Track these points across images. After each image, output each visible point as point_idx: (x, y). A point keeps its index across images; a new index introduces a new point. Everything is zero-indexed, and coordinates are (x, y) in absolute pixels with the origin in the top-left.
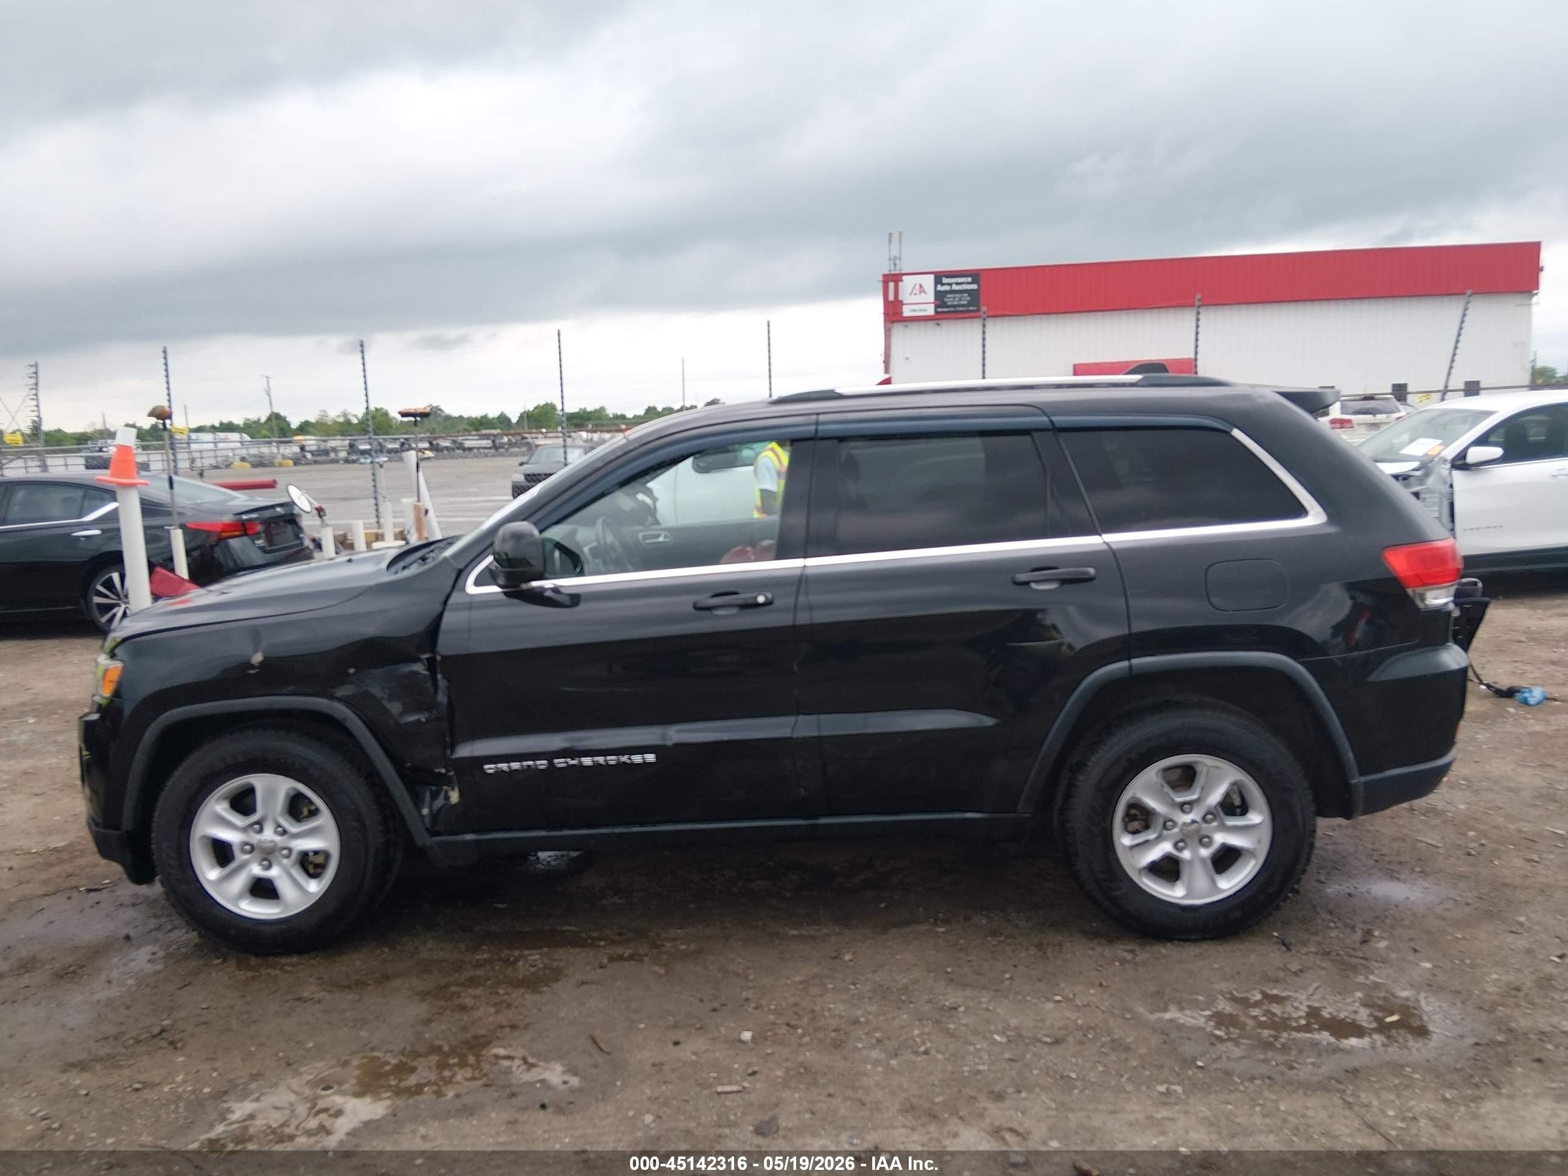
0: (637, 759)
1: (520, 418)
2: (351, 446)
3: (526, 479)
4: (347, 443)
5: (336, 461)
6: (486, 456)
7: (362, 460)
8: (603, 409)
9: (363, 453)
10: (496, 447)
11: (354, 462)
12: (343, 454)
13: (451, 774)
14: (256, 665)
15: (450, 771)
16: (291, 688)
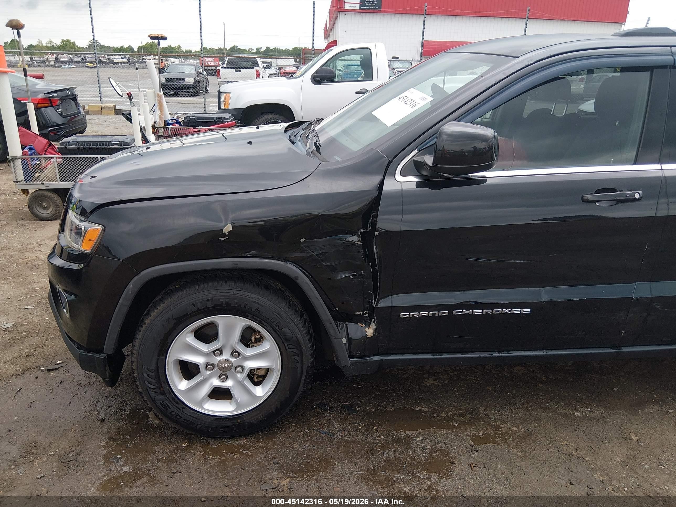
0: (517, 311)
1: (138, 49)
2: (56, 59)
3: (166, 80)
4: (54, 57)
5: (50, 66)
6: (125, 67)
7: (63, 66)
8: (179, 47)
9: (63, 62)
10: (129, 62)
11: (58, 67)
12: (52, 63)
13: (367, 315)
14: (227, 234)
15: (366, 313)
16: (253, 252)
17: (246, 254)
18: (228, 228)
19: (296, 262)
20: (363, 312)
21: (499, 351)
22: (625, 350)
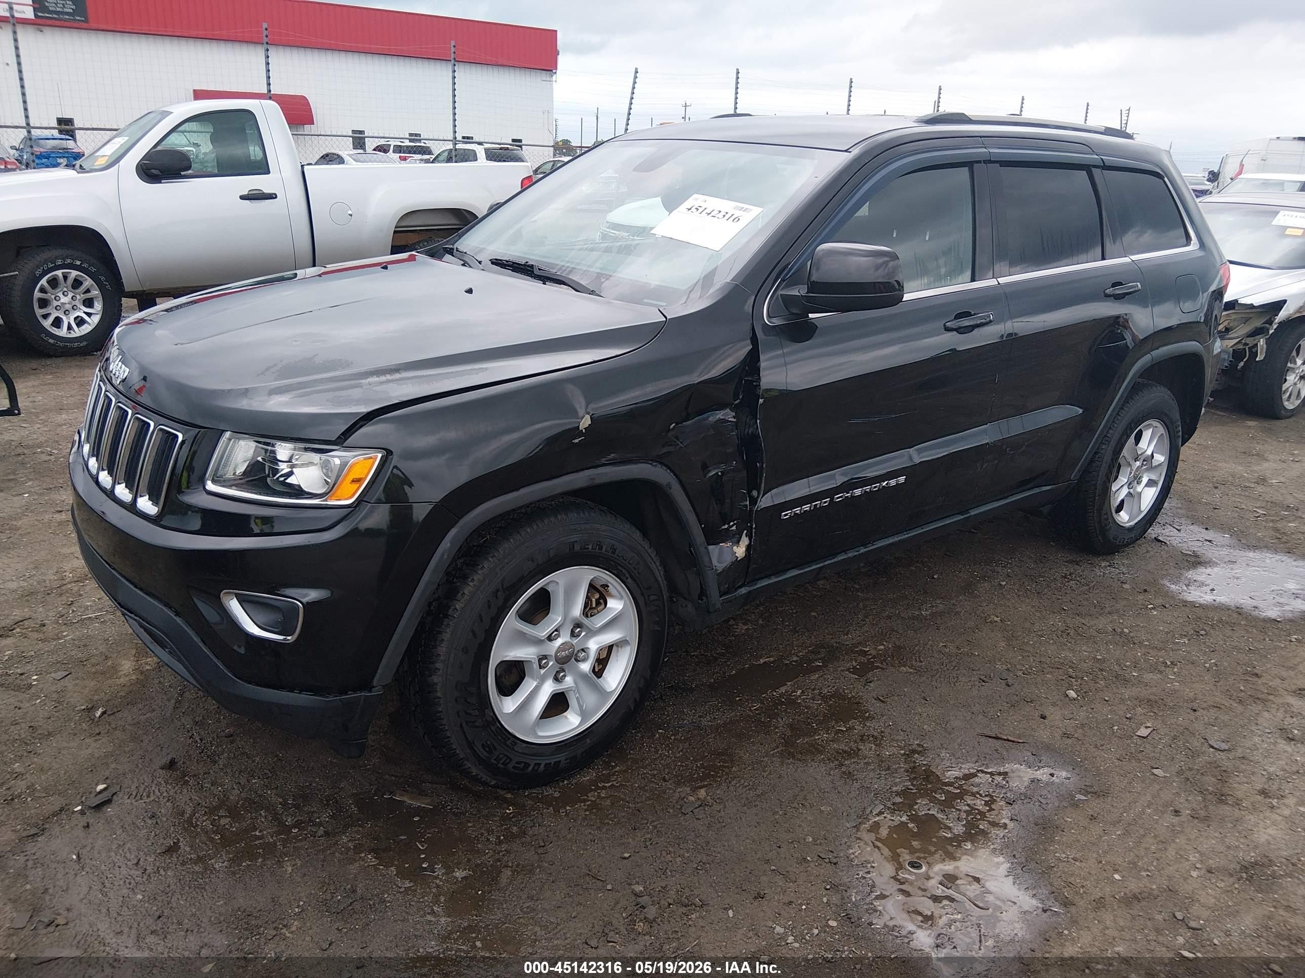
0: (893, 482)
13: (734, 528)
14: (584, 431)
15: (733, 526)
16: (612, 455)
17: (603, 461)
18: (586, 422)
19: (660, 460)
20: (729, 524)
21: (864, 545)
22: (973, 512)
